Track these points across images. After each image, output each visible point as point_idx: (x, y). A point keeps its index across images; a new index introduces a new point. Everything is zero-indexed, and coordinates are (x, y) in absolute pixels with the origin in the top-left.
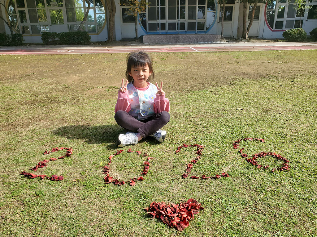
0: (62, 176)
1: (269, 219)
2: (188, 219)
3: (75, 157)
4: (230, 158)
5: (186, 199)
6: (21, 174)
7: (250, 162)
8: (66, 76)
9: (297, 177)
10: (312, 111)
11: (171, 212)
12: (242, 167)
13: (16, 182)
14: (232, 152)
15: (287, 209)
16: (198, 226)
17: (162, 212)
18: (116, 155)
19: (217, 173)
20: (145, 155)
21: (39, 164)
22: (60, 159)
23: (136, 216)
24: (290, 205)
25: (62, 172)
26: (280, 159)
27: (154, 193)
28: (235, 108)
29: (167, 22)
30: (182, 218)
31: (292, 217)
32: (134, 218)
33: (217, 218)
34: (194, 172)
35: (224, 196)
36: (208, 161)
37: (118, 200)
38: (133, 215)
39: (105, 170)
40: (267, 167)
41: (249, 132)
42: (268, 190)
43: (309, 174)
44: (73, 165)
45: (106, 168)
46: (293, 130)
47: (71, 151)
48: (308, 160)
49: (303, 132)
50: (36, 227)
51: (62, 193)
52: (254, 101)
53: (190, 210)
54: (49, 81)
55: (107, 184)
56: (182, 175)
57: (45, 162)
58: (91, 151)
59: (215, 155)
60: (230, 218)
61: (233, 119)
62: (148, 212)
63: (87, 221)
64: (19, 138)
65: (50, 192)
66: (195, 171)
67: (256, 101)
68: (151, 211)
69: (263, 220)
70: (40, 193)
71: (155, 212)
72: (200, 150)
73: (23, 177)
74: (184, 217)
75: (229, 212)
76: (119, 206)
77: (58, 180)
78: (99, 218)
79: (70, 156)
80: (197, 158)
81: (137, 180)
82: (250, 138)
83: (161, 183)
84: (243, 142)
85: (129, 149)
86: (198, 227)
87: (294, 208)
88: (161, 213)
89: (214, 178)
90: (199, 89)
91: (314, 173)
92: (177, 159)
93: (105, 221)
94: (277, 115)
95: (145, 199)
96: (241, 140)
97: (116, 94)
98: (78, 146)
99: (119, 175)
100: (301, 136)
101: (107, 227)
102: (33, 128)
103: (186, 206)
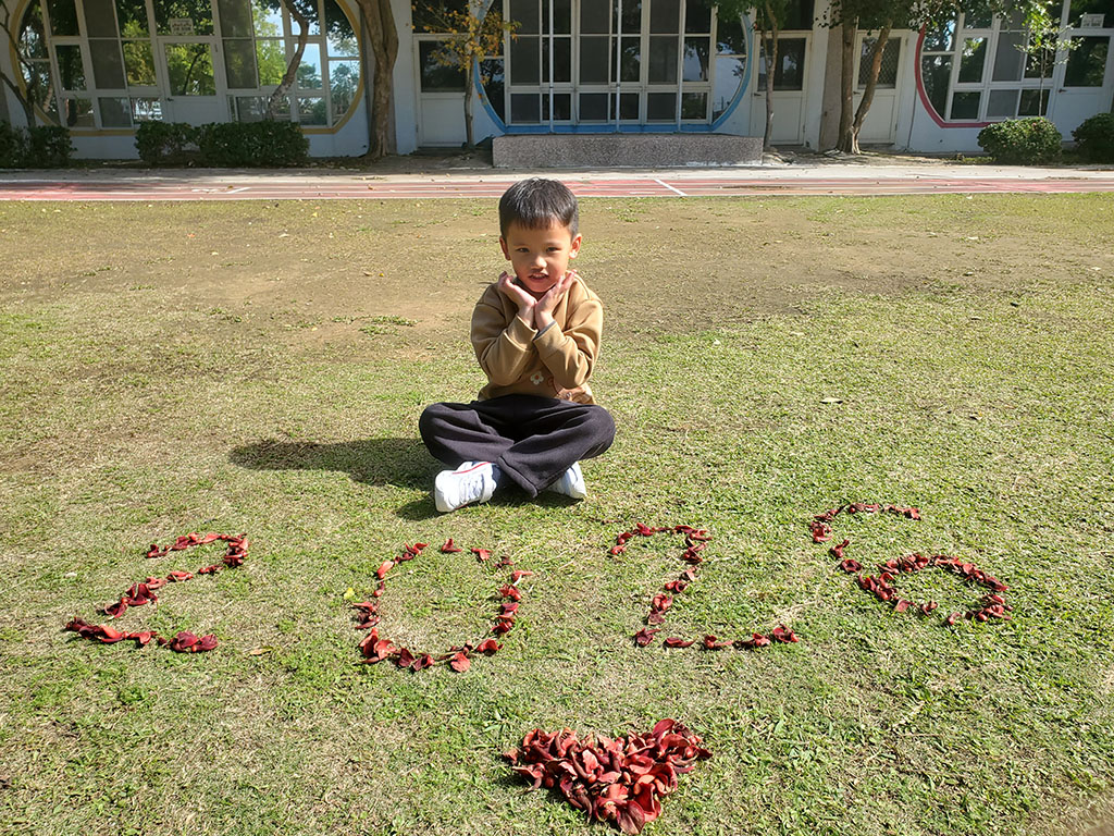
0: (213, 633)
1: (941, 794)
2: (656, 791)
3: (257, 569)
4: (800, 574)
5: (648, 718)
6: (68, 629)
7: (870, 588)
8: (222, 278)
9: (1034, 642)
10: (1083, 409)
11: (597, 765)
12: (845, 608)
13: (48, 656)
14: (807, 552)
15: (1003, 757)
16: (690, 815)
17: (564, 765)
18: (400, 561)
19: (755, 629)
20: (504, 563)
21: (130, 593)
22: (205, 576)
23: (474, 780)
24: (1012, 745)
25: (212, 620)
26: (976, 578)
27: (536, 698)
28: (816, 396)
29: (575, 91)
30: (637, 786)
31: (1020, 788)
32: (467, 787)
33: (759, 788)
34: (675, 624)
35: (781, 709)
36: (724, 583)
37: (409, 723)
38: (464, 776)
39: (365, 617)
40: (929, 609)
41: (865, 484)
42: (936, 688)
43: (1077, 635)
44: (249, 598)
45: (366, 608)
46: (1018, 477)
47: (245, 546)
48: (1074, 581)
49: (1054, 485)
50: (123, 819)
51: (213, 695)
52: (880, 371)
53: (665, 759)
54: (164, 296)
55: (370, 664)
56: (633, 633)
57: (151, 586)
58: (312, 545)
59: (749, 563)
60: (803, 787)
61: (808, 436)
62: (517, 765)
63: (302, 797)
64: (57, 500)
65: (171, 692)
66: (678, 620)
67: (889, 372)
68: (526, 761)
69: (917, 797)
70: (135, 696)
71: (542, 766)
72: (696, 544)
73: (75, 639)
74: (645, 788)
75: (799, 769)
76: (413, 745)
77: (197, 651)
78: (342, 787)
79: (240, 564)
80: (685, 574)
81: (476, 651)
82: (868, 506)
83: (562, 663)
84: (845, 517)
85: (448, 540)
86: (691, 819)
87: (1027, 753)
88: (563, 770)
89: (747, 646)
90: (691, 329)
91: (1095, 629)
92: (617, 576)
93: (366, 798)
94: (964, 424)
95: (504, 721)
96: (839, 511)
97: (399, 345)
98: (268, 528)
99: (412, 634)
100: (1046, 497)
101: (371, 819)
102: (110, 464)
103: (651, 746)
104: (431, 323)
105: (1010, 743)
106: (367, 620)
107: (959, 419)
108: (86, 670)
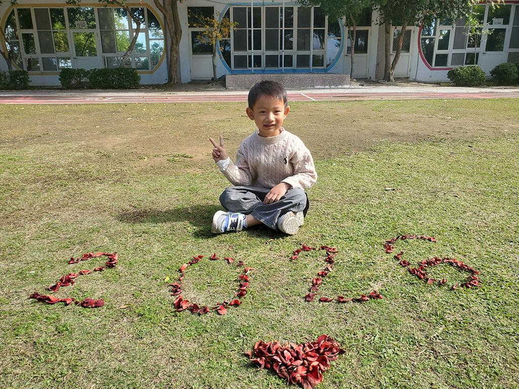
0: (102, 299)
1: (455, 368)
2: (320, 369)
3: (122, 269)
4: (381, 267)
5: (313, 335)
6: (31, 298)
7: (414, 273)
8: (101, 138)
9: (494, 297)
10: (506, 192)
11: (291, 357)
12: (403, 282)
13: (21, 310)
14: (384, 257)
15: (484, 351)
16: (337, 380)
17: (275, 357)
18: (191, 264)
19: (362, 293)
20: (240, 264)
21: (61, 280)
22: (97, 272)
23: (231, 366)
24: (488, 345)
25: (101, 292)
26: (464, 268)
27: (259, 326)
28: (382, 187)
29: (263, 54)
30: (311, 367)
31: (493, 365)
32: (228, 369)
33: (369, 367)
35: (377, 330)
36: (346, 272)
37: (199, 339)
38: (227, 364)
39: (175, 290)
40: (443, 282)
41: (409, 226)
42: (450, 319)
43: (513, 293)
44: (119, 282)
45: (176, 285)
46: (479, 223)
47: (116, 258)
48: (509, 269)
49: (496, 226)
50: (60, 387)
51: (103, 327)
52: (411, 176)
53: (323, 354)
54: (74, 146)
55: (179, 312)
56: (304, 296)
57: (71, 277)
58: (148, 257)
59: (357, 263)
60: (390, 367)
61: (380, 205)
62: (252, 358)
63: (148, 375)
64: (25, 238)
65: (82, 327)
66: (325, 290)
67: (416, 176)
68: (256, 356)
69: (445, 370)
70: (65, 329)
71: (264, 358)
72: (331, 254)
73: (35, 302)
74: (313, 367)
75: (387, 358)
76: (201, 349)
77: (95, 307)
78: (167, 370)
79: (114, 266)
80: (327, 268)
81: (229, 305)
82: (411, 236)
83: (270, 310)
84: (401, 242)
85: (213, 254)
86: (337, 382)
87: (495, 349)
88: (275, 360)
89: (359, 301)
90: (322, 158)
92: (295, 270)
93: (179, 375)
94: (452, 199)
95: (244, 338)
96: (397, 238)
97: (187, 166)
98: (127, 250)
99: (198, 297)
100: (493, 231)
101: (182, 385)
102: (50, 221)
103: (316, 348)
104: (200, 157)
105: (486, 344)
106: (176, 291)
107: (450, 197)
108: (40, 317)
